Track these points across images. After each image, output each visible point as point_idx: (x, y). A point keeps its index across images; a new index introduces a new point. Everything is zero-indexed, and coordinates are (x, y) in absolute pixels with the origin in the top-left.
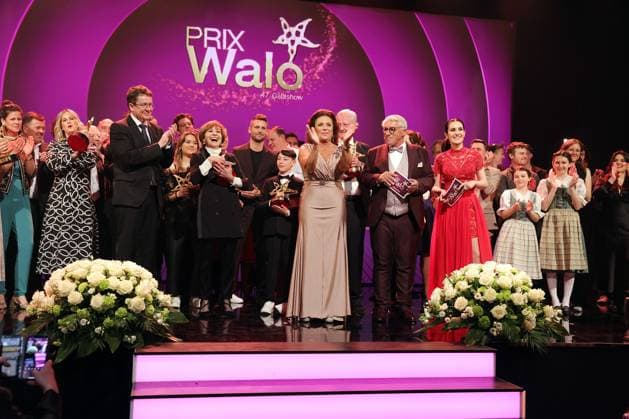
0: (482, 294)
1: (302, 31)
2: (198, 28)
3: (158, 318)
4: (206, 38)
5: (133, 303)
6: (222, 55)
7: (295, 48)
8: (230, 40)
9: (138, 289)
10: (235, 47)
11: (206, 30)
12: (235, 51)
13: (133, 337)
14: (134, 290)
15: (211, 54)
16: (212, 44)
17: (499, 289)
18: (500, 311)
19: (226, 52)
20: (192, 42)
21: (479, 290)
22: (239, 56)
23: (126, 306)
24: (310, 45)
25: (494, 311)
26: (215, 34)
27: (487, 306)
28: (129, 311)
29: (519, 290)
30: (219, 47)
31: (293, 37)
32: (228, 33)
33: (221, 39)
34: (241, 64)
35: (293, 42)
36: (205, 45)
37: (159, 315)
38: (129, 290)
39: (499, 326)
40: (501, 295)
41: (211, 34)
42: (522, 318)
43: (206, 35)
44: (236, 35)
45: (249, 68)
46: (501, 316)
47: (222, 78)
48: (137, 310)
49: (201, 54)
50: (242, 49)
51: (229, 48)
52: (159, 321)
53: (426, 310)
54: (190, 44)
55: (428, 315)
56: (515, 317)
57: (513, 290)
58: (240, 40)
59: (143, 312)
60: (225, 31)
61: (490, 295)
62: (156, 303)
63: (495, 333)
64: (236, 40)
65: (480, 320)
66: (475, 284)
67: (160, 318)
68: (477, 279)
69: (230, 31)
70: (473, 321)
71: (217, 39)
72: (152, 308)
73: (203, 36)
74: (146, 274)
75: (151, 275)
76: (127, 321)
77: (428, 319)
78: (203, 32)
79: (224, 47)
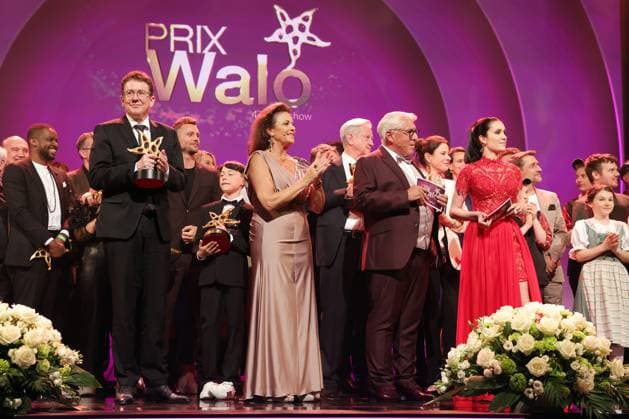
0: (514, 343)
1: (308, 25)
2: (162, 25)
3: (55, 378)
4: (173, 38)
5: (18, 355)
6: (196, 61)
8: (206, 40)
9: (27, 337)
10: (214, 49)
11: (173, 27)
12: (213, 54)
13: (18, 400)
14: (22, 338)
15: (180, 60)
16: (181, 46)
17: (539, 336)
18: (540, 365)
19: (201, 56)
20: (153, 45)
21: (510, 337)
23: (9, 359)
24: (320, 43)
25: (530, 366)
26: (184, 33)
27: (521, 359)
28: (14, 366)
29: (569, 336)
30: (191, 50)
31: (296, 32)
32: (203, 31)
33: (194, 39)
34: (222, 73)
35: (296, 40)
36: (172, 49)
37: (56, 374)
38: (14, 339)
39: (539, 386)
40: (541, 344)
41: (179, 32)
42: (573, 375)
43: (172, 34)
45: (235, 77)
46: (541, 372)
47: (196, 92)
48: (24, 365)
50: (223, 52)
51: (206, 51)
52: (56, 382)
53: (443, 374)
54: (150, 48)
55: (445, 380)
56: (564, 374)
57: (561, 338)
58: (220, 40)
59: (33, 367)
60: (199, 28)
61: (526, 343)
62: (56, 361)
63: (531, 396)
64: (215, 40)
65: (512, 378)
66: (507, 331)
67: (58, 378)
68: (508, 324)
69: (206, 28)
70: (501, 380)
71: (187, 39)
72: (46, 363)
73: (168, 36)
76: (8, 376)
77: (445, 385)
78: (169, 31)
79: (199, 51)
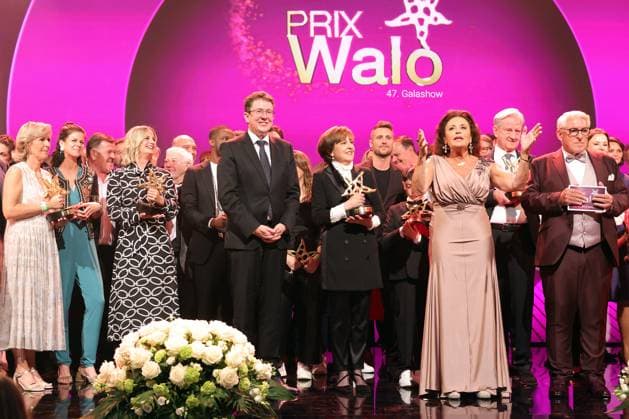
1: (433, 6)
2: (302, 13)
3: (256, 395)
4: (313, 25)
5: (224, 375)
6: (334, 45)
7: (425, 28)
8: (343, 24)
9: (229, 358)
10: (351, 33)
11: (313, 13)
12: (350, 38)
14: (224, 358)
15: (320, 44)
16: (320, 31)
19: (339, 41)
20: (294, 30)
22: (356, 45)
23: (214, 379)
28: (218, 386)
30: (330, 35)
31: (421, 14)
32: (341, 17)
33: (332, 24)
34: (359, 55)
35: (421, 21)
36: (312, 33)
37: (256, 390)
38: (217, 359)
41: (319, 19)
43: (312, 20)
44: (351, 17)
45: (371, 59)
47: (334, 75)
48: (228, 385)
49: (306, 46)
50: (359, 35)
51: (343, 35)
52: (257, 399)
53: (622, 381)
54: (291, 34)
55: (625, 388)
58: (357, 24)
59: (236, 386)
60: (336, 14)
62: (252, 375)
64: (351, 24)
67: (259, 395)
69: (343, 14)
71: (326, 24)
72: (247, 381)
74: (239, 337)
75: (245, 337)
76: (216, 399)
77: (626, 393)
78: (309, 16)
79: (337, 35)
